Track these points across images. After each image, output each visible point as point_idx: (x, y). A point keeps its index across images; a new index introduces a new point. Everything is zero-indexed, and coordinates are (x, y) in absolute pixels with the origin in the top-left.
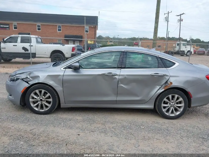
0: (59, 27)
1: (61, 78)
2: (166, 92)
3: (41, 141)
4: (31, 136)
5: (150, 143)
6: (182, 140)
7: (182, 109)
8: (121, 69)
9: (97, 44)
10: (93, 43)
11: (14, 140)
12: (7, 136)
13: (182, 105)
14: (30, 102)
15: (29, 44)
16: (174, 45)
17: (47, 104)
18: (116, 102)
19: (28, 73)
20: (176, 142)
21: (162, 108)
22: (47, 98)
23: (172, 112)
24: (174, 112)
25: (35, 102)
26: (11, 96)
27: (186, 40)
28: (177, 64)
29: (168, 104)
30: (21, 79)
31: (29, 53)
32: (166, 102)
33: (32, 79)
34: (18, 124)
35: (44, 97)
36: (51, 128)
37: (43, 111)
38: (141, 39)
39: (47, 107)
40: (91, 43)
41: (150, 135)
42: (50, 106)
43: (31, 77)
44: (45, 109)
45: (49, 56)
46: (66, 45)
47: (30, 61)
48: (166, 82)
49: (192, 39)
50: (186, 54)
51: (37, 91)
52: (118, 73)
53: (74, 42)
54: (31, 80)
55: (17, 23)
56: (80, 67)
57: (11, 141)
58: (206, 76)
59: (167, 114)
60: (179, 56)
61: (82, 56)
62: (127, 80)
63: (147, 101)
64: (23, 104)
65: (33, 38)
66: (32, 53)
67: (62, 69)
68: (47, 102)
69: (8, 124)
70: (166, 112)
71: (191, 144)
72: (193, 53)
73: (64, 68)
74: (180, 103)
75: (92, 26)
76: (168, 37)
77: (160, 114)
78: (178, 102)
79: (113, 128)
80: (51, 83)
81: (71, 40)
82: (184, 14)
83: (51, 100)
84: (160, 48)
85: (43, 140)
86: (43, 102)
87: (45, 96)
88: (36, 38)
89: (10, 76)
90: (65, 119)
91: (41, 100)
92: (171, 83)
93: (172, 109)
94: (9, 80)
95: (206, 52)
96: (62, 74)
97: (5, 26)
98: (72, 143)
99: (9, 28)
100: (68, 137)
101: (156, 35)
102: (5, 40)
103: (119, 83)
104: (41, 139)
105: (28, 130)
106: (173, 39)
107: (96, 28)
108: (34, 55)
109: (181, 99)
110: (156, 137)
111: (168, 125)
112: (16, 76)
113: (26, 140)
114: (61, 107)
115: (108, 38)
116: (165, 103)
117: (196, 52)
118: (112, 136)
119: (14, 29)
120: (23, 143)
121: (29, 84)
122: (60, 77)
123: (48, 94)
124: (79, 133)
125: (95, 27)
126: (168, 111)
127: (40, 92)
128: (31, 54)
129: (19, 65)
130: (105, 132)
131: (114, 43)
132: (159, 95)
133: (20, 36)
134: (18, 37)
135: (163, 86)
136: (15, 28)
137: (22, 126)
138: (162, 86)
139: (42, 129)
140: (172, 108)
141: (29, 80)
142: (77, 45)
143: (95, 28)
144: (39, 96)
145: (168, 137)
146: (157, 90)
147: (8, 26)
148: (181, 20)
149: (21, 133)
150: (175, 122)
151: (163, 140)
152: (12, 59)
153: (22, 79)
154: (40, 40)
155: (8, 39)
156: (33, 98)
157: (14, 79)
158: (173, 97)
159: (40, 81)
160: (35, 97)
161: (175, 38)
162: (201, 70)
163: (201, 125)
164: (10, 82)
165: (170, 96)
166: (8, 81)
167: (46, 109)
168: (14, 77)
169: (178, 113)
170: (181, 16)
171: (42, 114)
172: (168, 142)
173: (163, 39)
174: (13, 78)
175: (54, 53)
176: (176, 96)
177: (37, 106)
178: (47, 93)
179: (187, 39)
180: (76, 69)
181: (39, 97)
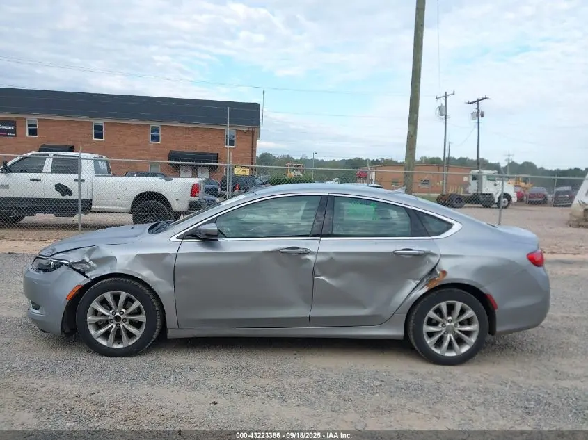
0: (155, 130)
1: (171, 261)
2: (434, 294)
3: (120, 418)
4: (93, 408)
5: (392, 419)
6: (472, 412)
7: (473, 340)
8: (322, 239)
9: (256, 174)
10: (247, 173)
11: (51, 417)
12: (29, 410)
13: (474, 327)
14: (88, 323)
15: (75, 176)
16: (465, 179)
17: (132, 329)
18: (310, 321)
19: (87, 249)
20: (457, 418)
21: (425, 336)
22: (131, 314)
23: (450, 347)
24: (456, 345)
25: (99, 324)
26: (37, 307)
27: (495, 167)
28: (457, 227)
29: (440, 326)
30: (66, 265)
31: (76, 201)
32: (433, 322)
33: (95, 265)
34: (57, 380)
35: (124, 310)
36: (142, 390)
37: (121, 346)
38: (375, 163)
39: (131, 335)
40: (243, 173)
41: (393, 402)
42: (138, 333)
43: (94, 261)
44: (127, 343)
45: (129, 207)
46: (175, 180)
47: (75, 222)
48: (433, 270)
49: (513, 163)
50: (496, 201)
51: (108, 296)
52: (313, 249)
53: (195, 171)
54: (93, 267)
55: (39, 120)
56: (220, 234)
57: (42, 419)
58: (528, 255)
59: (438, 351)
60: (476, 209)
61: (223, 206)
62: (335, 265)
63: (387, 318)
64: (67, 330)
65: (87, 160)
66: (83, 201)
67: (174, 239)
68: (132, 323)
69: (32, 380)
70: (436, 347)
71: (494, 422)
72: (514, 200)
73: (177, 238)
74: (469, 322)
75: (245, 130)
76: (447, 156)
77: (418, 350)
78: (465, 320)
79: (301, 386)
80: (145, 274)
81: (186, 165)
82: (486, 98)
83: (142, 318)
84: (426, 186)
85: (123, 417)
86: (122, 325)
87: (126, 309)
88: (96, 161)
89: (37, 258)
90: (179, 367)
91: (117, 318)
92: (444, 273)
93: (448, 339)
94: (35, 268)
95: (550, 197)
96: (173, 251)
97: (5, 127)
98: (198, 423)
99: (14, 131)
100: (188, 410)
101: (411, 154)
102: (9, 164)
103: (317, 272)
104: (119, 415)
105: (85, 393)
106: (463, 163)
107: (255, 134)
108: (87, 206)
109: (470, 313)
110: (408, 406)
111: (439, 379)
112: (54, 257)
113: (81, 418)
114: (168, 338)
115: (287, 160)
116: (431, 322)
117: (525, 198)
118: (298, 406)
119: (29, 134)
120: (72, 424)
121: (88, 277)
122: (167, 260)
123: (137, 304)
124: (216, 401)
125: (253, 132)
126: (439, 343)
127: (116, 298)
128: (80, 203)
129: (45, 233)
130: (282, 395)
131: (303, 173)
132: (415, 302)
133: (51, 154)
134: (45, 159)
135: (425, 280)
136: (33, 132)
137: (67, 386)
138: (422, 281)
139: (119, 393)
140: (450, 336)
141: (88, 266)
142: (204, 179)
143: (253, 134)
144: (111, 309)
145: (438, 407)
146: (411, 290)
147: (13, 127)
148: (479, 114)
149: (67, 402)
150: (458, 372)
151: (427, 412)
152: (24, 217)
153: (71, 266)
154: (103, 166)
155: (15, 163)
156: (96, 313)
157: (47, 266)
158: (451, 308)
159: (115, 270)
160: (102, 310)
161: (469, 160)
162: (515, 241)
163: (522, 378)
164: (37, 273)
165: (443, 306)
166: (32, 271)
167: (129, 341)
168: (50, 259)
169: (465, 349)
170: (478, 104)
171: (117, 357)
172: (436, 417)
173: (433, 163)
174: (44, 262)
175: (143, 200)
176: (459, 305)
177: (106, 335)
178: (133, 302)
179: (498, 163)
180: (209, 239)
181: (111, 312)
